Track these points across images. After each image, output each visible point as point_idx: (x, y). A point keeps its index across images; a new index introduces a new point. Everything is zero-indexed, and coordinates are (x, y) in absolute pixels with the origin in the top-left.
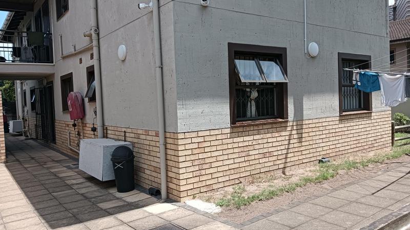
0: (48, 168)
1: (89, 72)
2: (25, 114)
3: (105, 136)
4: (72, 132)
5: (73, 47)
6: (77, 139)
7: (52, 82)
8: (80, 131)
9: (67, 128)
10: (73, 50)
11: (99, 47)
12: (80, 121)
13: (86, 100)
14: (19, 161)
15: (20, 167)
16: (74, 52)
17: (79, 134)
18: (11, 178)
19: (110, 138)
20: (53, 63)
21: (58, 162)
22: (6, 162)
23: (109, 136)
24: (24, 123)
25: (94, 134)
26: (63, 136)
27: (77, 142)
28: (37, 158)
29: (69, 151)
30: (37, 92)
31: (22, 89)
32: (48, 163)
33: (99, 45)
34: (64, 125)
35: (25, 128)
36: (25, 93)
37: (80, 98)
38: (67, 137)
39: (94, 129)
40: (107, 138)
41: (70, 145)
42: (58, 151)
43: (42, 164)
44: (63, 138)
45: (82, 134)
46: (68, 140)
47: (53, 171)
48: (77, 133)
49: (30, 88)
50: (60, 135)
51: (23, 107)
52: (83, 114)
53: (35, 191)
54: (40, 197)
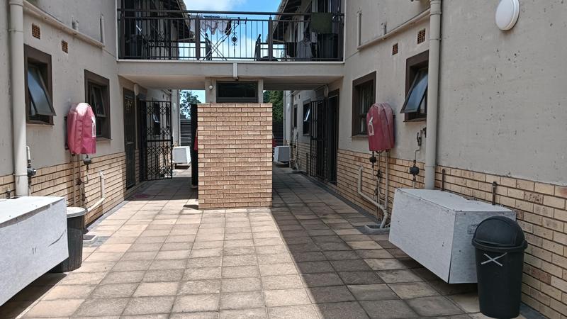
0: (331, 226)
1: (411, 67)
2: (295, 138)
3: (439, 185)
4: (366, 170)
5: (383, 27)
6: (375, 183)
7: (337, 92)
8: (382, 170)
9: (358, 163)
10: (383, 31)
11: (441, 16)
12: (384, 153)
13: (401, 117)
14: (288, 207)
15: (292, 217)
16: (383, 36)
17: (379, 175)
18: (279, 236)
19: (451, 191)
20: (342, 60)
21: (343, 216)
22: (271, 207)
23: (447, 186)
24: (292, 150)
25: (414, 180)
26: (349, 174)
27: (374, 188)
28: (311, 205)
29: (358, 199)
30: (314, 106)
31: (292, 103)
32: (328, 216)
33: (442, 11)
34: (353, 158)
35: (292, 157)
36: (296, 109)
37: (388, 113)
38: (356, 176)
39: (415, 171)
40: (443, 189)
41: (361, 190)
42: (340, 197)
43: (320, 217)
44: (348, 178)
45: (385, 176)
46: (359, 182)
47: (339, 232)
48: (376, 173)
49: (304, 102)
50: (344, 172)
51: (292, 129)
52: (392, 142)
53: (318, 273)
54: (328, 289)
